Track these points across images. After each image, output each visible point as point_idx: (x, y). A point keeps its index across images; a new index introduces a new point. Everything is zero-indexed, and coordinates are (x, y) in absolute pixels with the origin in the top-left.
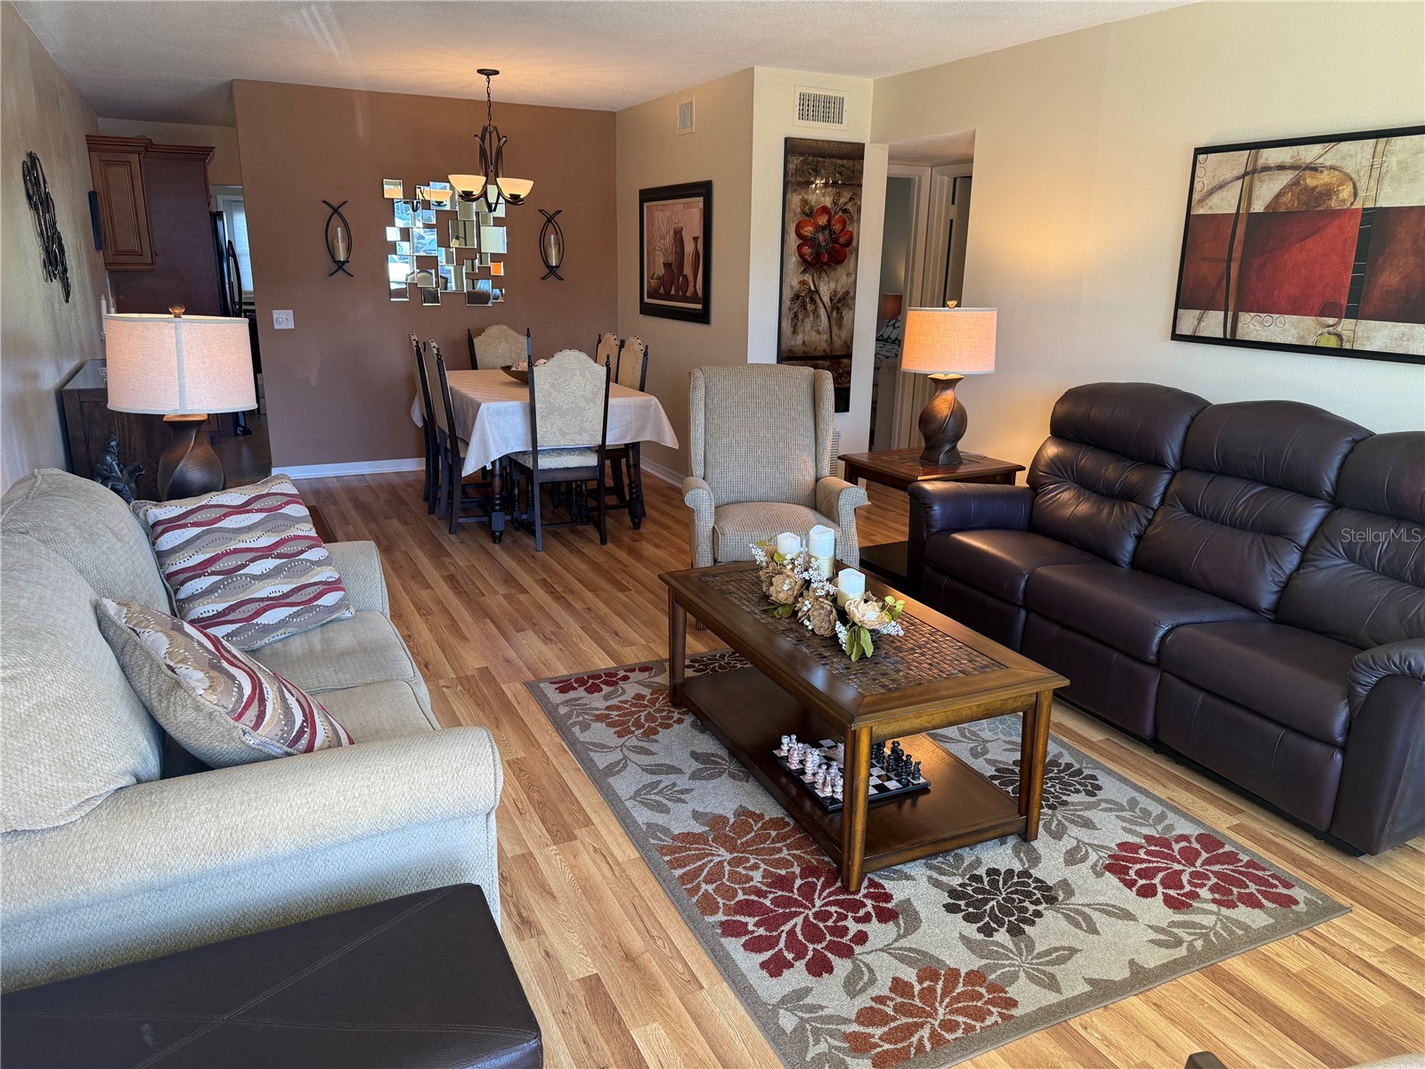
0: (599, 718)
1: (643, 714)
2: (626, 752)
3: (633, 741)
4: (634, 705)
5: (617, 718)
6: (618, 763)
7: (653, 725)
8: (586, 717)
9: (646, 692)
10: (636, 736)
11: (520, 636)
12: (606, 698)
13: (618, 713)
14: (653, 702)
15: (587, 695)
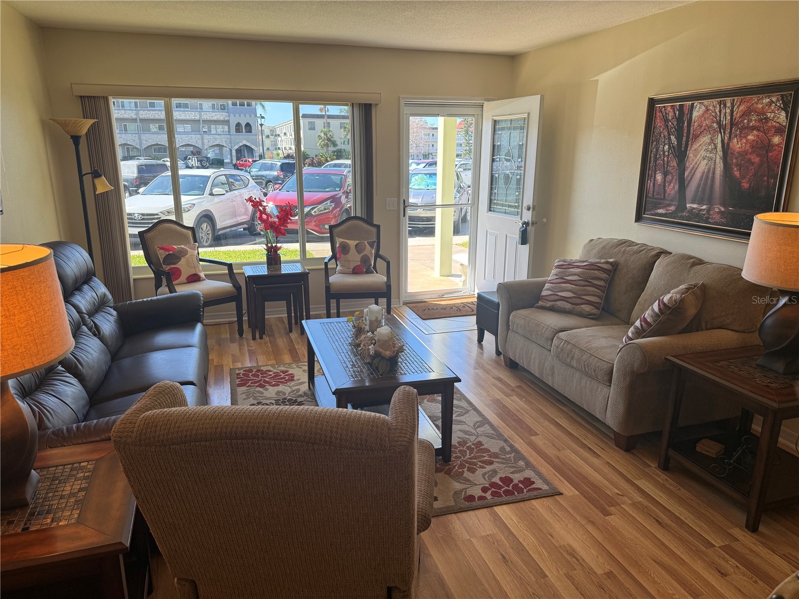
0: (496, 455)
1: (468, 456)
2: (474, 432)
3: (472, 438)
4: (475, 464)
5: (484, 455)
6: (479, 427)
7: (461, 448)
8: (504, 457)
9: (467, 474)
10: (471, 442)
11: (608, 568)
12: (495, 472)
13: (485, 458)
14: (462, 466)
15: (510, 475)
